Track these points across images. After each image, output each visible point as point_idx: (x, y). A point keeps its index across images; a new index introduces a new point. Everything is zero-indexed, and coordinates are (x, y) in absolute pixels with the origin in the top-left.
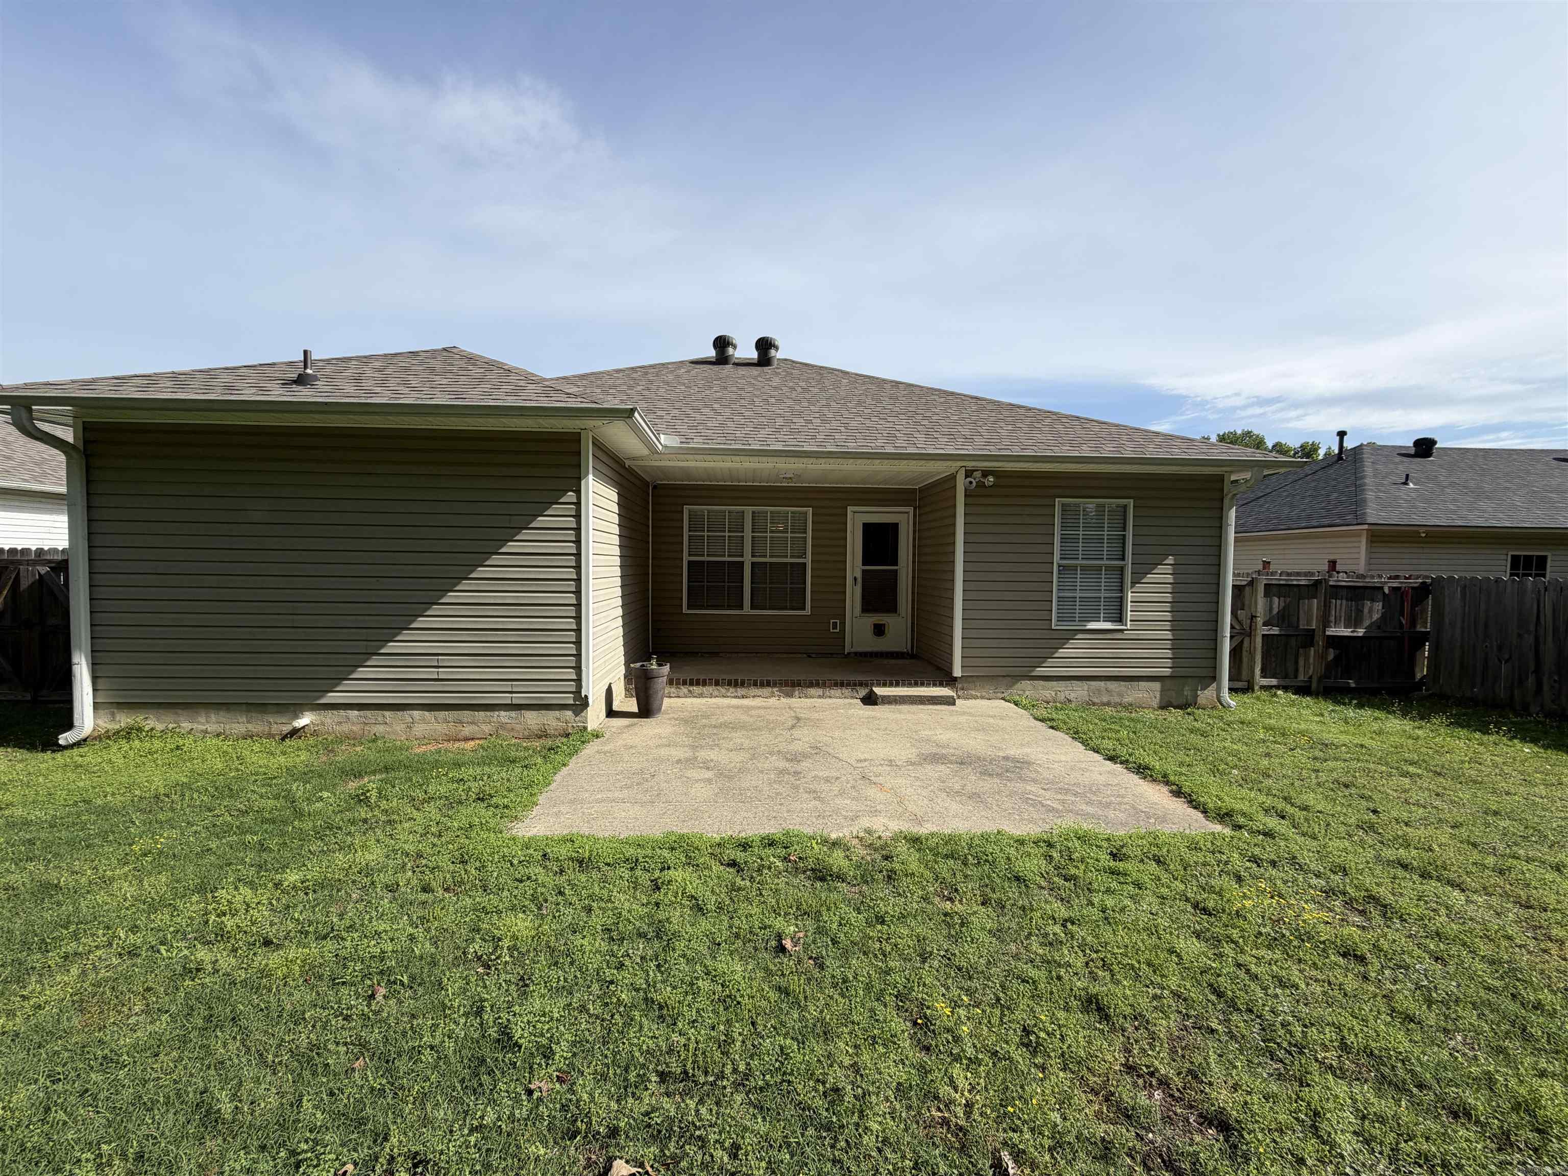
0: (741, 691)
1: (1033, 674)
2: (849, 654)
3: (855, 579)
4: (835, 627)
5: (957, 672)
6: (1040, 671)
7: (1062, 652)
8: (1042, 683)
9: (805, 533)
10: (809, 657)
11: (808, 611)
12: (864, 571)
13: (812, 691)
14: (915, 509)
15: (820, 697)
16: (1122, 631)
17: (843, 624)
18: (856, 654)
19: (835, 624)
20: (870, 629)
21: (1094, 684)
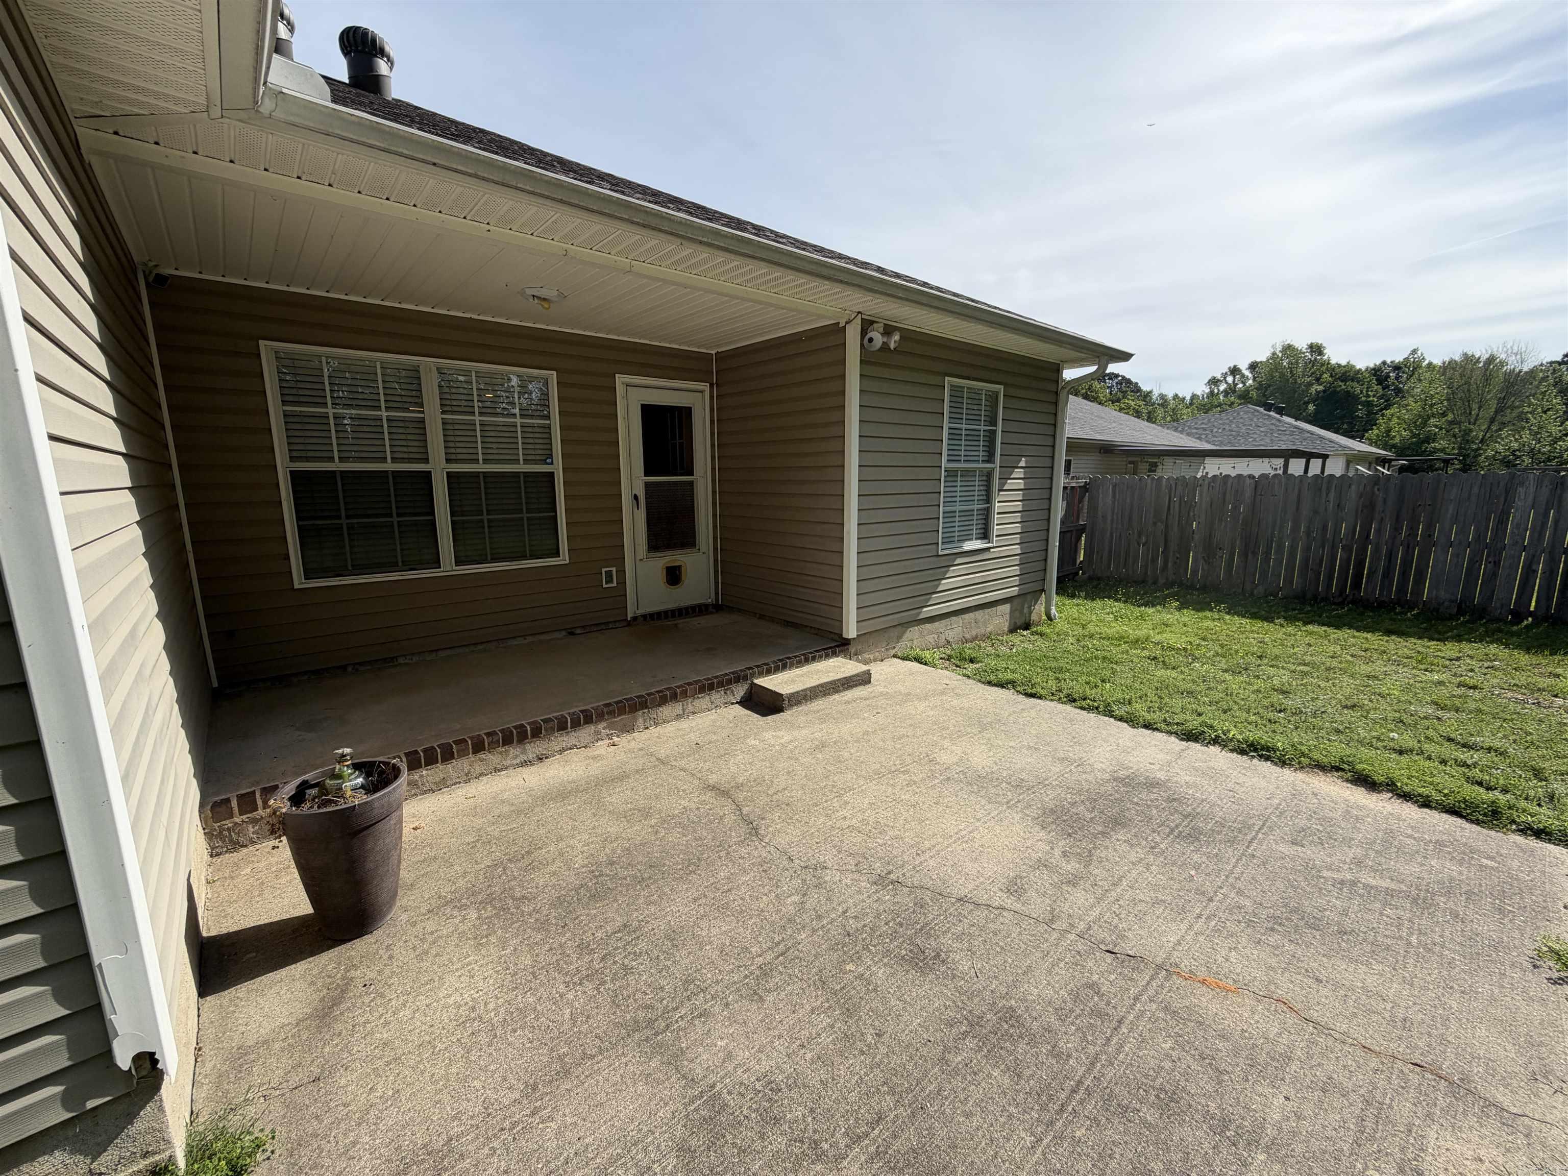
0: (533, 749)
1: (921, 617)
2: (635, 618)
3: (636, 497)
4: (609, 579)
5: (851, 631)
6: (927, 611)
7: (945, 583)
8: (928, 626)
9: (548, 417)
10: (572, 634)
11: (564, 557)
12: (647, 485)
13: (666, 711)
14: (711, 385)
15: (678, 717)
16: (988, 549)
17: (622, 572)
18: (644, 616)
19: (609, 575)
20: (661, 576)
21: (968, 617)
